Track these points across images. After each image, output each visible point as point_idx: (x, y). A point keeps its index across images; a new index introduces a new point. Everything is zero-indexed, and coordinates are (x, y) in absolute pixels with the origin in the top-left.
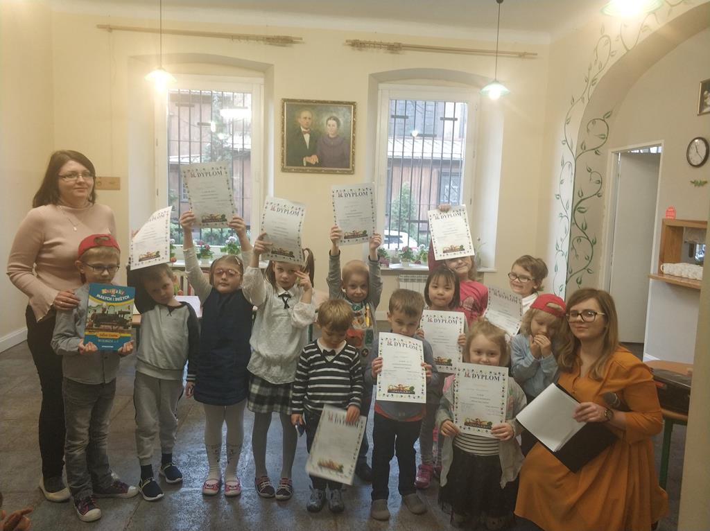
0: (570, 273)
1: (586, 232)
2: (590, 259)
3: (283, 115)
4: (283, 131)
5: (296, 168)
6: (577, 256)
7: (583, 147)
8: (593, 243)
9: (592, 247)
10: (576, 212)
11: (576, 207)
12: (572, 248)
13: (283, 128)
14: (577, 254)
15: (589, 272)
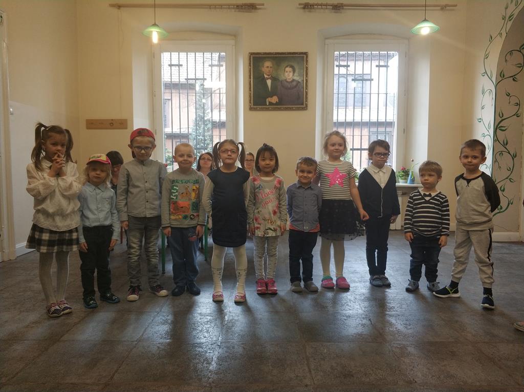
1: (507, 147)
2: (511, 170)
3: (250, 65)
4: (250, 78)
5: (260, 107)
6: (500, 168)
7: (501, 75)
8: (514, 157)
9: (513, 159)
10: (498, 130)
11: (497, 126)
12: (495, 161)
13: (250, 76)
14: (500, 166)
15: (511, 182)
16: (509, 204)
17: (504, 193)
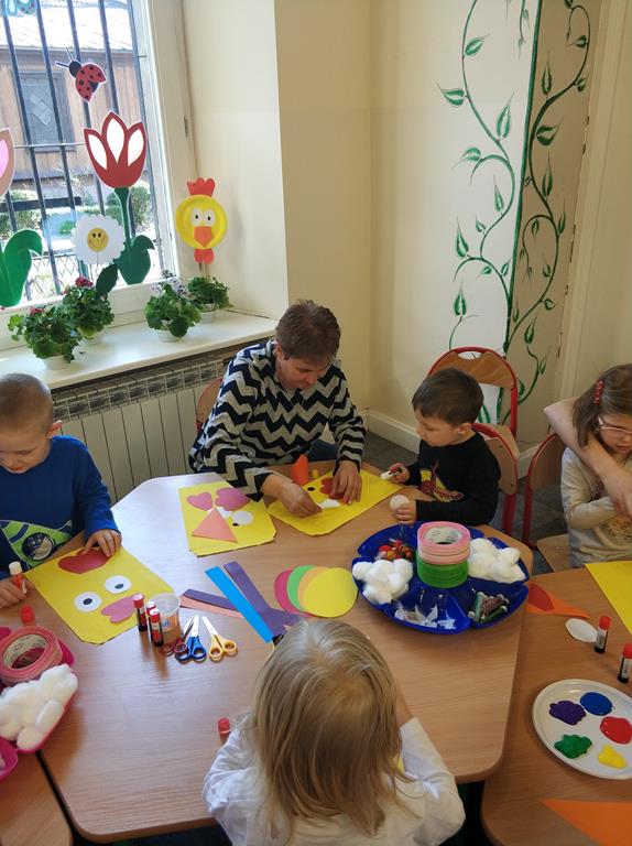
0: (515, 320)
1: (549, 199)
2: (549, 274)
6: (530, 269)
8: (560, 229)
9: (557, 237)
10: (536, 141)
11: (535, 127)
12: (520, 251)
14: (530, 265)
15: (548, 309)
16: (537, 373)
17: (530, 346)
